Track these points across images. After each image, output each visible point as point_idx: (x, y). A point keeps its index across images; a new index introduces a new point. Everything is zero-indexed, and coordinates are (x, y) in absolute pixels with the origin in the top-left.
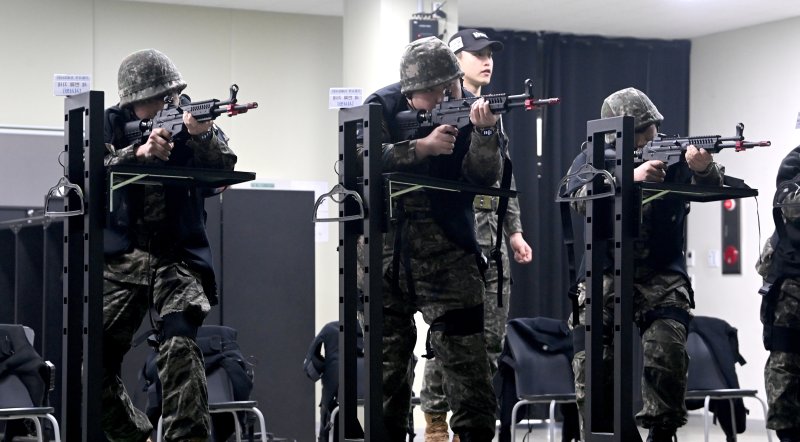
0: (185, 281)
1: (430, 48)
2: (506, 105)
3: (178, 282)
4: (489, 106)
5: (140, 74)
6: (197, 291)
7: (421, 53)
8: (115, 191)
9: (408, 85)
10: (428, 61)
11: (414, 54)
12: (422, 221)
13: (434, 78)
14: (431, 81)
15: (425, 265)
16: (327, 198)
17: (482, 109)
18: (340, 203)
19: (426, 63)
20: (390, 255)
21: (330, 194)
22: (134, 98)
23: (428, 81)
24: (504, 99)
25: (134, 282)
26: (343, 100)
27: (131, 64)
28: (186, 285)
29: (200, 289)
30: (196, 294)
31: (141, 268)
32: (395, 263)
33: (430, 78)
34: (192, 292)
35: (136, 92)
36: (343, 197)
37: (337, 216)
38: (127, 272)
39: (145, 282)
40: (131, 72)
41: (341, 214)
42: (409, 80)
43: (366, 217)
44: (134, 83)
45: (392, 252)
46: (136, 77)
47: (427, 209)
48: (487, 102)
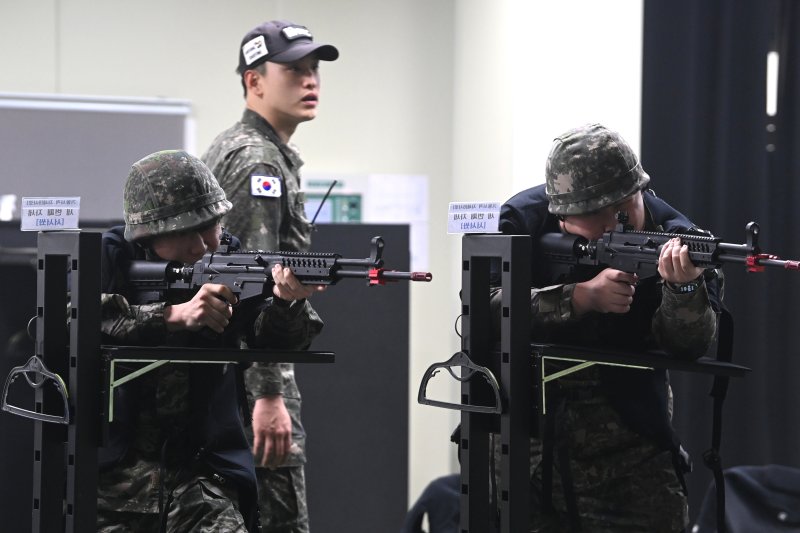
0: (216, 507)
1: (591, 148)
2: (715, 257)
3: (207, 507)
4: (688, 254)
5: (172, 189)
6: (236, 523)
7: (577, 156)
8: (116, 389)
9: (558, 204)
10: (588, 170)
11: (566, 159)
12: (586, 402)
13: (597, 197)
14: (593, 202)
15: (593, 471)
16: (443, 370)
17: (678, 259)
18: (463, 382)
19: (585, 174)
20: (538, 453)
21: (447, 365)
22: (161, 228)
23: (587, 201)
24: (712, 247)
25: (139, 510)
26: (469, 220)
27: (156, 174)
28: (219, 512)
29: (240, 520)
30: (234, 528)
31: (150, 486)
32: (546, 465)
33: (591, 197)
34: (228, 524)
35: (165, 219)
36: (469, 375)
37: (458, 401)
38: (126, 496)
39: (156, 510)
40: (156, 188)
41: (464, 398)
42: (559, 197)
43: (504, 412)
44: (162, 204)
45: (540, 448)
46: (165, 195)
47: (595, 383)
48: (685, 248)
